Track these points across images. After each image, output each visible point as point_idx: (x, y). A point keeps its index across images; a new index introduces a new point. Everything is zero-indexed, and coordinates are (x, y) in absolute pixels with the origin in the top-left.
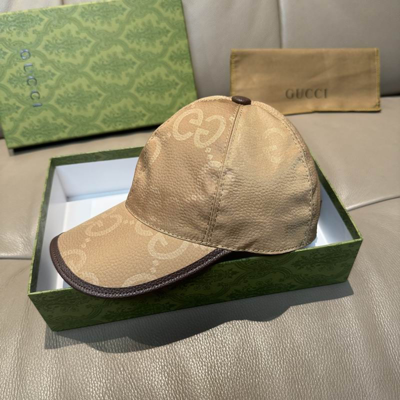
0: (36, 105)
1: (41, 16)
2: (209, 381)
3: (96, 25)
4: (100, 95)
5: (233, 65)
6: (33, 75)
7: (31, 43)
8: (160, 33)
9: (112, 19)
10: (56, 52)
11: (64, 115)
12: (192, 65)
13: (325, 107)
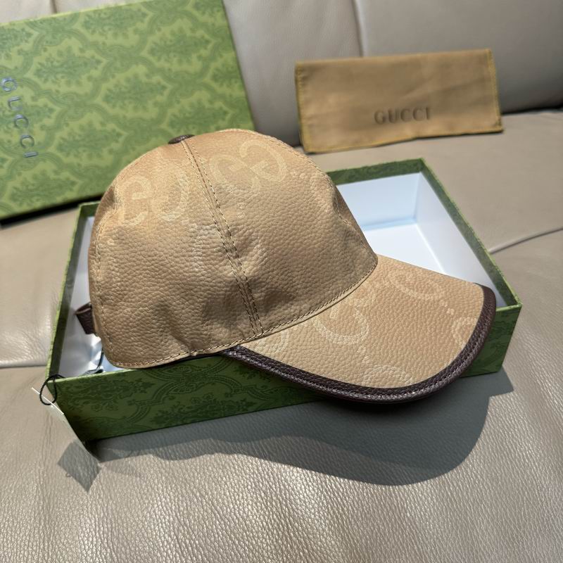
0: (29, 154)
1: (28, 29)
2: (325, 496)
3: (107, 38)
4: (119, 135)
5: (300, 83)
6: (23, 113)
7: (16, 68)
8: (196, 44)
9: (129, 29)
10: (53, 78)
11: (69, 167)
12: (244, 86)
13: (430, 131)
